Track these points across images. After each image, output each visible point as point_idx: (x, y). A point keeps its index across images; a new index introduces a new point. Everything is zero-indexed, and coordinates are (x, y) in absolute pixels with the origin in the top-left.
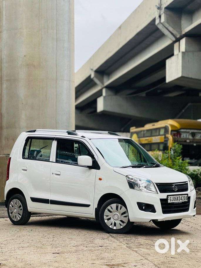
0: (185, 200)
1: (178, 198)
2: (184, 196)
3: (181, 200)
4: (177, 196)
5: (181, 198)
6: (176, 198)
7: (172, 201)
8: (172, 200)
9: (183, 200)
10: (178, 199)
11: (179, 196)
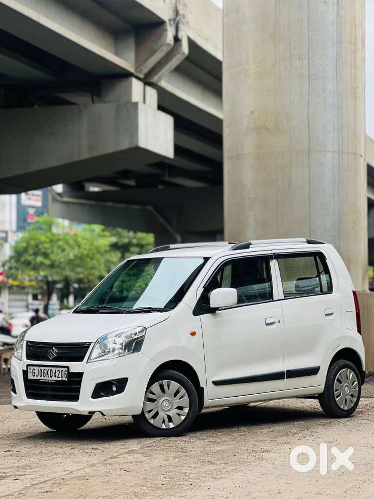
0: (62, 378)
1: (47, 372)
2: (60, 369)
3: (55, 376)
4: (46, 368)
5: (55, 373)
6: (44, 372)
7: (37, 376)
8: (36, 374)
9: (58, 377)
10: (47, 374)
11: (50, 368)
